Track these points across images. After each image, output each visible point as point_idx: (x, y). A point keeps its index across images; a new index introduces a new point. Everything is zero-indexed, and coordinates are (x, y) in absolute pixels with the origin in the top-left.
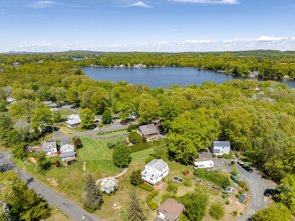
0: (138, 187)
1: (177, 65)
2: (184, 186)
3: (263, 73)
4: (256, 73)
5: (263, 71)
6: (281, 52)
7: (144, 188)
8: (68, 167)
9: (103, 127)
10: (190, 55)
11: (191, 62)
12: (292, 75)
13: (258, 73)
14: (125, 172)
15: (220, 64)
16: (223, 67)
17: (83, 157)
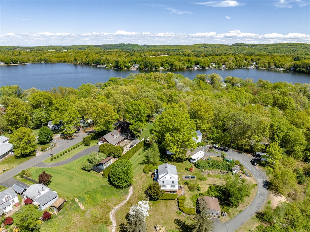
0: (161, 201)
1: (46, 62)
2: (200, 181)
3: (143, 66)
4: (137, 66)
5: (143, 64)
6: (139, 46)
7: (169, 198)
8: (60, 214)
9: (47, 149)
10: (52, 50)
11: (61, 57)
12: (165, 66)
13: (138, 66)
14: (132, 191)
15: (98, 59)
16: (101, 62)
17: (68, 194)
